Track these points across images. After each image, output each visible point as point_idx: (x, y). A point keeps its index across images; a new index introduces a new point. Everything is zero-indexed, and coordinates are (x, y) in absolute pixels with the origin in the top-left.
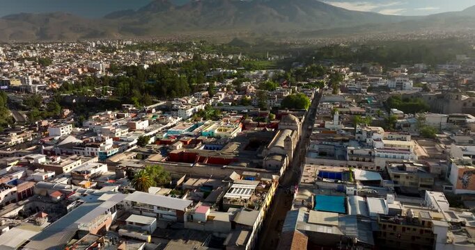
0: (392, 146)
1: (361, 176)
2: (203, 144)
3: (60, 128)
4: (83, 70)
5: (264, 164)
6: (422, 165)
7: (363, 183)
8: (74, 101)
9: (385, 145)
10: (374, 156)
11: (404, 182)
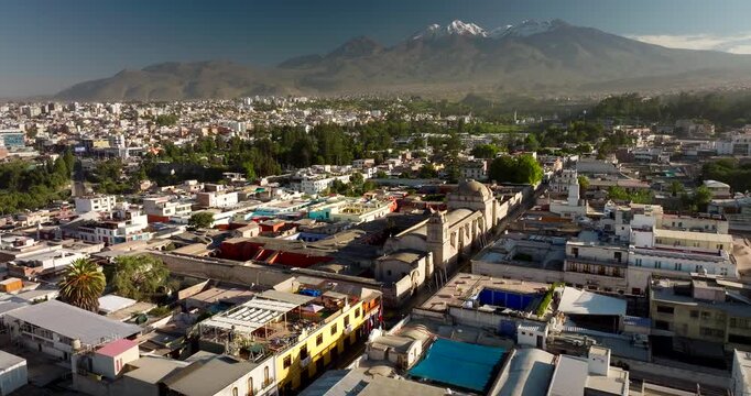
0: (677, 243)
1: (577, 304)
2: (298, 231)
3: (92, 201)
4: (210, 130)
5: (377, 270)
6: (741, 286)
7: (575, 319)
8: (173, 172)
9: (658, 241)
10: (627, 264)
11: (686, 325)
